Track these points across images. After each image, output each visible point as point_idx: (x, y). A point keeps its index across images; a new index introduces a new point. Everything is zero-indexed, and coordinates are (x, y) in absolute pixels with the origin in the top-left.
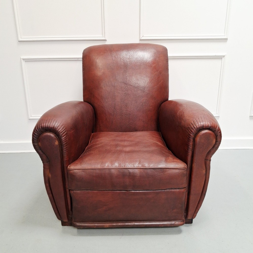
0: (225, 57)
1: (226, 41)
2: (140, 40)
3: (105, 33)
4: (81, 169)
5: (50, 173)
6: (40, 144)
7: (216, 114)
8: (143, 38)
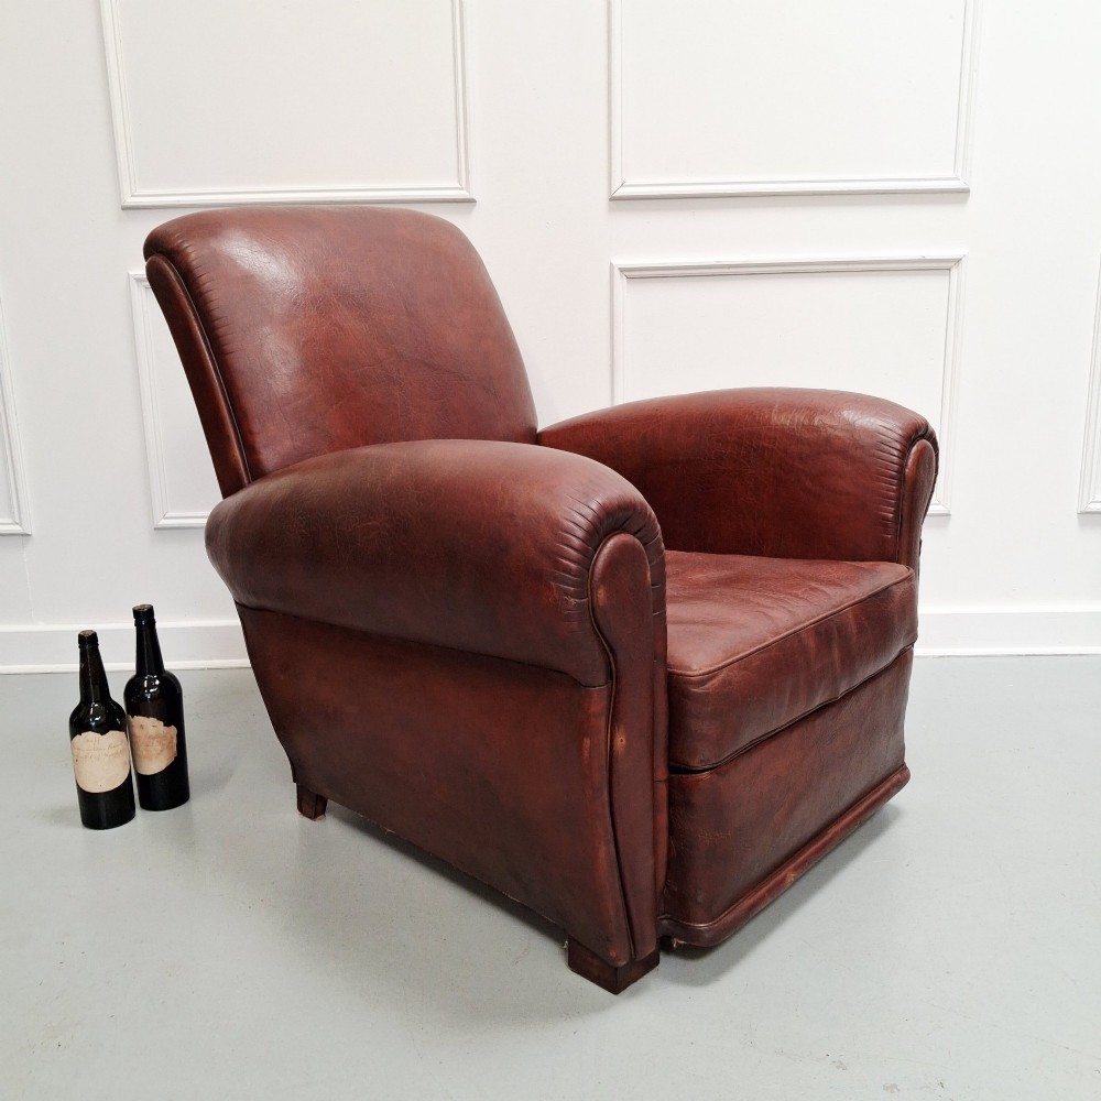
0: (962, 264)
1: (964, 202)
3: (467, 171)
4: (731, 663)
5: (622, 729)
6: (601, 594)
7: (938, 503)
8: (624, 192)
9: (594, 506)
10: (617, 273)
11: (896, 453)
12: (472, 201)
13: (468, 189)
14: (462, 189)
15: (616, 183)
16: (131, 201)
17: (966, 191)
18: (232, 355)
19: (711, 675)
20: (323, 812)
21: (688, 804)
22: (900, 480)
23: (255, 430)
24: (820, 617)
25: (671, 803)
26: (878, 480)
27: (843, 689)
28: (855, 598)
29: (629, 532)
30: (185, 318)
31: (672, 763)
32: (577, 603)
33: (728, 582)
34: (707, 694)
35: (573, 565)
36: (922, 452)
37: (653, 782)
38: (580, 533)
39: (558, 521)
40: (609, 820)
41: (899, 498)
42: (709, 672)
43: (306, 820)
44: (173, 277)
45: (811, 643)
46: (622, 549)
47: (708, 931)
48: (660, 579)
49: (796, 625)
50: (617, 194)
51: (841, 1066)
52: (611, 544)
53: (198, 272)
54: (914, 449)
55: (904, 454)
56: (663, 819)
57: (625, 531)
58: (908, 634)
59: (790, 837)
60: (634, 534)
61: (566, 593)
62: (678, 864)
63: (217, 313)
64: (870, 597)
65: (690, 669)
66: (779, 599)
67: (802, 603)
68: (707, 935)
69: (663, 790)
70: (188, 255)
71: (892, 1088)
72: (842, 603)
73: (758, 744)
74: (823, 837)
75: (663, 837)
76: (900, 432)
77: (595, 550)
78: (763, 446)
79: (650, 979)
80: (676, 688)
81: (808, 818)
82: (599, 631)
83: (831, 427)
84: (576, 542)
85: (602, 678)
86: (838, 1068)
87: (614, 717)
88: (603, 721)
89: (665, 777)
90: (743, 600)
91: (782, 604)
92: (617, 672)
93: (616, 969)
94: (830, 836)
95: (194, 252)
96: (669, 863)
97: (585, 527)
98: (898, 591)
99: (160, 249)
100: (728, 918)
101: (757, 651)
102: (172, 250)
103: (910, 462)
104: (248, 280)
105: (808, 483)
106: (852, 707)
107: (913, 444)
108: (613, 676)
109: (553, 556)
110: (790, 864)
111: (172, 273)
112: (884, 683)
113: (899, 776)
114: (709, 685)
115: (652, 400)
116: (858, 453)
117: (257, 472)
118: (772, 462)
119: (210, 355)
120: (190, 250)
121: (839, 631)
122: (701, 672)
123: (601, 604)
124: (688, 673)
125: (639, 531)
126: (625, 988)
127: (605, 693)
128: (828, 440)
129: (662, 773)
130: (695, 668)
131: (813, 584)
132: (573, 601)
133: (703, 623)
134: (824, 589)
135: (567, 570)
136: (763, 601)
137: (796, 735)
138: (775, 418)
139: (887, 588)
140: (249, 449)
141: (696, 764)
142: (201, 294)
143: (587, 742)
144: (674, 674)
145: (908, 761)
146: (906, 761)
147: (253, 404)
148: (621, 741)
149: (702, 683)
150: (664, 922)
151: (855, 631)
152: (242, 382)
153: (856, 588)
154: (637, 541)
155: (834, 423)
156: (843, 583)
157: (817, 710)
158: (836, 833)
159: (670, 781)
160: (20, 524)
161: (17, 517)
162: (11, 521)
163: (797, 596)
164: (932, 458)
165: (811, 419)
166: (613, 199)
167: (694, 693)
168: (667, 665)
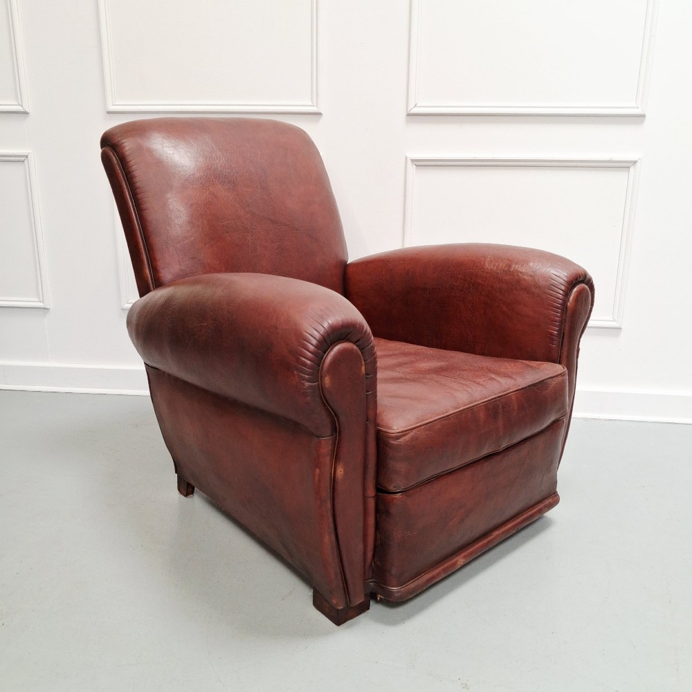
0: (638, 165)
1: (642, 123)
3: (317, 95)
4: (421, 426)
5: (341, 464)
6: (327, 381)
7: (614, 321)
8: (416, 110)
9: (326, 325)
10: (409, 162)
11: (561, 292)
12: (320, 114)
13: (317, 106)
14: (313, 106)
15: (411, 105)
16: (112, 108)
17: (643, 116)
18: (146, 211)
19: (405, 433)
20: (192, 493)
21: (388, 513)
22: (563, 310)
23: (158, 258)
24: (490, 398)
25: (377, 511)
26: (548, 309)
27: (504, 445)
28: (519, 386)
29: (351, 341)
30: (121, 187)
31: (378, 486)
32: (310, 386)
33: (439, 371)
34: (400, 445)
35: (309, 362)
36: (580, 293)
37: (365, 498)
38: (314, 342)
39: (302, 333)
40: (331, 519)
41: (562, 322)
42: (403, 432)
43: (182, 497)
44: (115, 162)
45: (482, 415)
46: (342, 353)
47: (398, 592)
48: (372, 371)
49: (472, 403)
50: (411, 112)
51: (466, 687)
52: (337, 348)
53: (129, 158)
54: (575, 290)
55: (567, 293)
56: (371, 521)
57: (348, 340)
58: (559, 410)
59: (460, 537)
60: (355, 343)
61: (303, 379)
62: (381, 549)
63: (138, 185)
64: (529, 386)
65: (390, 428)
66: (466, 385)
67: (480, 388)
68: (396, 595)
69: (371, 503)
70: (123, 148)
72: (509, 389)
73: (438, 477)
74: (487, 538)
75: (371, 531)
76: (565, 279)
77: (325, 353)
78: (478, 283)
79: (362, 618)
80: (381, 440)
81: (478, 524)
82: (325, 403)
83: (521, 273)
84: (312, 348)
85: (328, 432)
86: (463, 688)
87: (336, 457)
88: (328, 459)
89: (373, 494)
90: (441, 384)
91: (466, 388)
92: (340, 428)
93: (338, 610)
94: (493, 537)
95: (128, 145)
96: (375, 547)
97: (317, 338)
98: (554, 382)
99: (109, 142)
100: (412, 585)
101: (440, 419)
102: (115, 144)
103: (571, 298)
104: (160, 164)
105: (504, 308)
106: (513, 456)
107: (574, 286)
108: (336, 430)
109: (297, 355)
110: (462, 553)
111: (114, 158)
112: (540, 441)
113: (550, 500)
114: (401, 440)
115: (415, 248)
116: (537, 291)
117: (159, 284)
118: (483, 293)
119: (134, 209)
120: (126, 144)
121: (503, 408)
122: (397, 431)
123: (327, 386)
124: (390, 431)
125: (358, 341)
126: (345, 622)
127: (331, 442)
128: (518, 281)
129: (371, 492)
130: (395, 428)
131: (493, 376)
132: (307, 384)
133: (411, 398)
134: (500, 379)
135: (304, 364)
136: (455, 386)
137: (468, 473)
138: (487, 265)
139: (543, 381)
140: (155, 270)
141: (391, 488)
142: (130, 172)
143: (317, 471)
144: (381, 431)
145: (559, 490)
146: (557, 490)
147: (157, 241)
148: (340, 471)
149: (398, 438)
150: (371, 584)
151: (516, 408)
152: (151, 228)
153: (522, 380)
154: (355, 347)
155: (523, 270)
156: (514, 376)
157: (484, 458)
158: (497, 536)
159: (377, 498)
160: (43, 302)
161: (41, 298)
162: (37, 300)
163: (478, 384)
164: (588, 296)
165: (510, 266)
166: (409, 115)
167: (393, 444)
168: (376, 424)
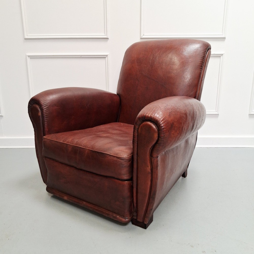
0: (223, 55)
1: (224, 40)
2: (141, 38)
3: (107, 32)
4: (49, 139)
7: (216, 112)
8: (144, 37)
12: (108, 38)
14: (105, 35)
15: (142, 35)
16: (26, 37)
17: (225, 38)
50: (142, 37)
51: (192, 247)
71: (204, 252)
86: (191, 247)
101: (56, 141)
